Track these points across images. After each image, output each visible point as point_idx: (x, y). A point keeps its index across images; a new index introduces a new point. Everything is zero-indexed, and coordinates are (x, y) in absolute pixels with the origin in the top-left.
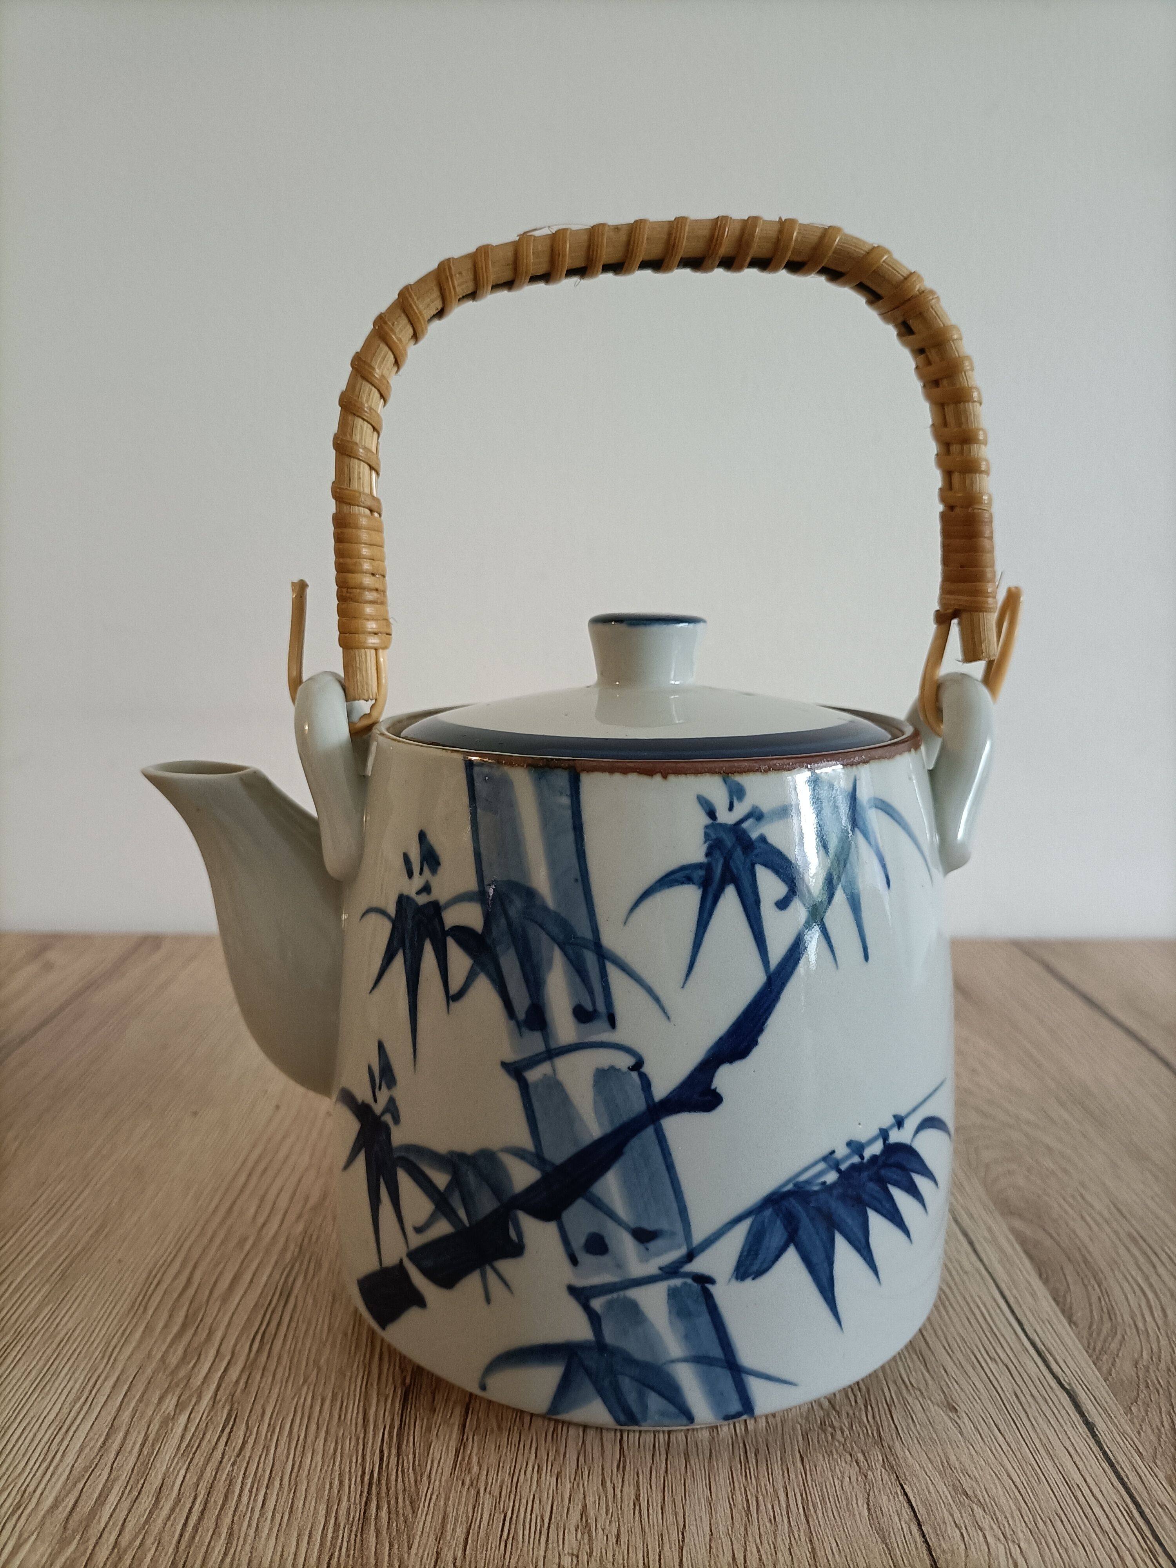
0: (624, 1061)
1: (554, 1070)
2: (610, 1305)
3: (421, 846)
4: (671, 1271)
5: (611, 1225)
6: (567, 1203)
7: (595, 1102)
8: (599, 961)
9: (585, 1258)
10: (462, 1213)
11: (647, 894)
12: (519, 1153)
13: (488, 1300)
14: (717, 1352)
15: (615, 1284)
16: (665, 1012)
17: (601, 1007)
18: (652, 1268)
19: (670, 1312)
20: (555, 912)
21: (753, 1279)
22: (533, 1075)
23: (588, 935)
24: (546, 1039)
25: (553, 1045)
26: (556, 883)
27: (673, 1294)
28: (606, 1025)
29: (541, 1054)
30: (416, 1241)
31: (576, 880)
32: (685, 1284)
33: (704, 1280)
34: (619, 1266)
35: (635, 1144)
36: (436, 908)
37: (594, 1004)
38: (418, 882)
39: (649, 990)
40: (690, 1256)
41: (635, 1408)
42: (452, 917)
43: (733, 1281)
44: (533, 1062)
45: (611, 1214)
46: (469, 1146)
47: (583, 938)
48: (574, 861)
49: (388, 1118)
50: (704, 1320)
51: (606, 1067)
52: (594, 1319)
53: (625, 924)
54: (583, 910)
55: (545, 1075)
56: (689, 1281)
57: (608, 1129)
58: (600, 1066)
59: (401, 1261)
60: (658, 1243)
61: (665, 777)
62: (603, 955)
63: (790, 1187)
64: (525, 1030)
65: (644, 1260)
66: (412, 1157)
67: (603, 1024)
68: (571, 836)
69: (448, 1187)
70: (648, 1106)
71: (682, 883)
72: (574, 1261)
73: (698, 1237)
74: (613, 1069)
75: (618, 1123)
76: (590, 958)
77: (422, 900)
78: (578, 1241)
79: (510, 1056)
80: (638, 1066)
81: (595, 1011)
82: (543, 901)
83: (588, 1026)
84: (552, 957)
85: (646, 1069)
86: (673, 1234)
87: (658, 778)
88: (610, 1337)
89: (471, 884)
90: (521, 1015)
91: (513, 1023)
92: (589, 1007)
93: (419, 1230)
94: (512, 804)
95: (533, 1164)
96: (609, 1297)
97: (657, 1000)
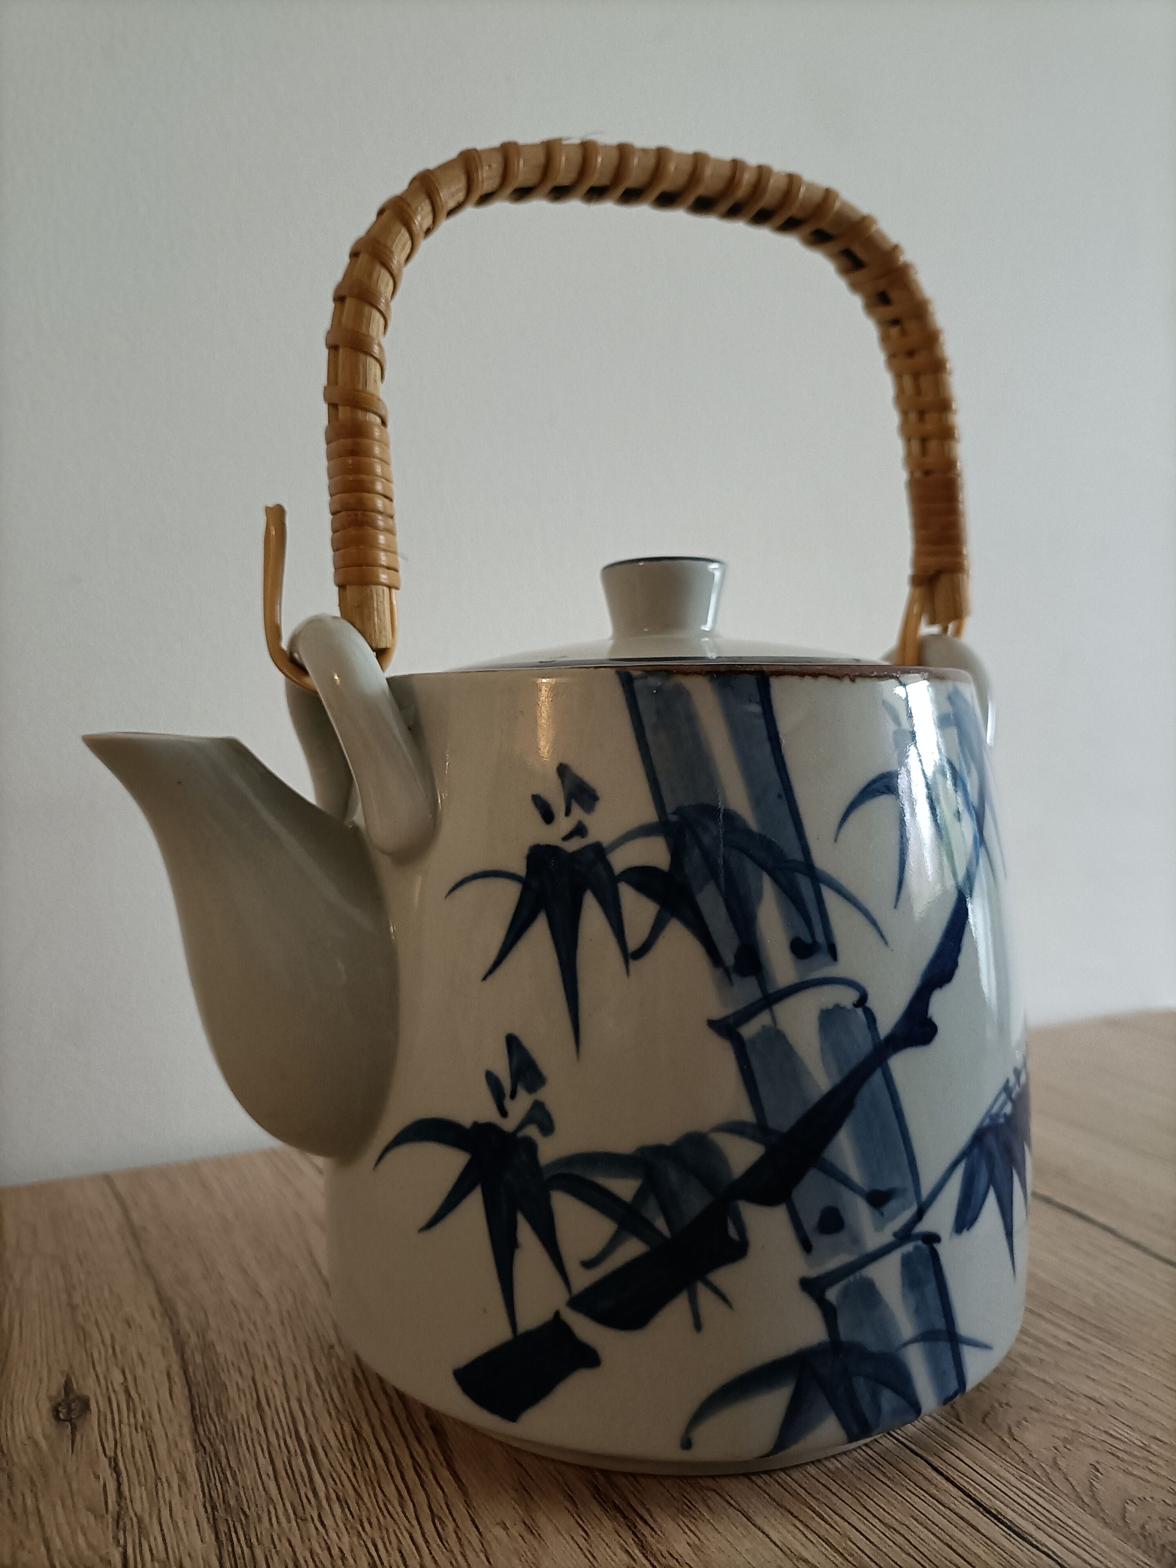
0: (848, 997)
1: (774, 1019)
2: (845, 1294)
3: (563, 782)
4: (904, 1236)
5: (846, 1194)
6: (796, 1177)
7: (822, 1050)
8: (813, 884)
9: (820, 1242)
10: (661, 1224)
11: (853, 806)
12: (736, 1128)
13: (698, 1325)
14: (940, 1324)
15: (852, 1263)
16: (882, 936)
17: (820, 938)
18: (886, 1237)
19: (903, 1286)
20: (760, 835)
21: (968, 1230)
22: (749, 1030)
23: (799, 856)
24: (762, 984)
25: (771, 990)
26: (757, 801)
27: (906, 1262)
28: (828, 958)
29: (758, 1001)
30: (582, 1280)
31: (780, 796)
32: (917, 1248)
33: (932, 1239)
34: (856, 1240)
35: (865, 1091)
36: (599, 852)
37: (813, 935)
38: (564, 824)
39: (866, 914)
40: (920, 1215)
41: (869, 1414)
42: (620, 860)
43: (955, 1235)
44: (748, 1014)
45: (845, 1181)
46: (667, 1136)
47: (794, 861)
48: (774, 774)
49: (532, 1131)
50: (931, 1288)
51: (830, 1007)
52: (829, 1313)
53: (836, 840)
54: (791, 830)
55: (764, 1026)
56: (919, 1243)
57: (837, 1079)
58: (824, 1007)
59: (557, 1314)
60: (893, 1205)
61: (853, 680)
62: (817, 878)
63: (987, 1121)
64: (734, 977)
65: (879, 1228)
66: (577, 1171)
67: (822, 957)
68: (767, 747)
69: (640, 1195)
70: (874, 1044)
71: (883, 793)
72: (807, 1246)
73: (926, 1189)
74: (838, 1008)
75: (846, 1070)
76: (804, 884)
77: (574, 845)
78: (810, 1221)
79: (718, 1012)
80: (862, 1001)
81: (815, 942)
82: (744, 822)
83: (806, 962)
84: (762, 887)
85: (871, 1003)
86: (904, 1190)
87: (847, 681)
88: (845, 1333)
89: (648, 814)
90: (729, 959)
91: (719, 972)
92: (808, 939)
93: (588, 1264)
94: (691, 718)
95: (754, 1138)
96: (843, 1283)
97: (874, 923)
